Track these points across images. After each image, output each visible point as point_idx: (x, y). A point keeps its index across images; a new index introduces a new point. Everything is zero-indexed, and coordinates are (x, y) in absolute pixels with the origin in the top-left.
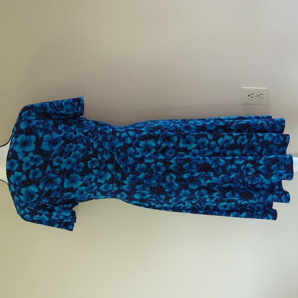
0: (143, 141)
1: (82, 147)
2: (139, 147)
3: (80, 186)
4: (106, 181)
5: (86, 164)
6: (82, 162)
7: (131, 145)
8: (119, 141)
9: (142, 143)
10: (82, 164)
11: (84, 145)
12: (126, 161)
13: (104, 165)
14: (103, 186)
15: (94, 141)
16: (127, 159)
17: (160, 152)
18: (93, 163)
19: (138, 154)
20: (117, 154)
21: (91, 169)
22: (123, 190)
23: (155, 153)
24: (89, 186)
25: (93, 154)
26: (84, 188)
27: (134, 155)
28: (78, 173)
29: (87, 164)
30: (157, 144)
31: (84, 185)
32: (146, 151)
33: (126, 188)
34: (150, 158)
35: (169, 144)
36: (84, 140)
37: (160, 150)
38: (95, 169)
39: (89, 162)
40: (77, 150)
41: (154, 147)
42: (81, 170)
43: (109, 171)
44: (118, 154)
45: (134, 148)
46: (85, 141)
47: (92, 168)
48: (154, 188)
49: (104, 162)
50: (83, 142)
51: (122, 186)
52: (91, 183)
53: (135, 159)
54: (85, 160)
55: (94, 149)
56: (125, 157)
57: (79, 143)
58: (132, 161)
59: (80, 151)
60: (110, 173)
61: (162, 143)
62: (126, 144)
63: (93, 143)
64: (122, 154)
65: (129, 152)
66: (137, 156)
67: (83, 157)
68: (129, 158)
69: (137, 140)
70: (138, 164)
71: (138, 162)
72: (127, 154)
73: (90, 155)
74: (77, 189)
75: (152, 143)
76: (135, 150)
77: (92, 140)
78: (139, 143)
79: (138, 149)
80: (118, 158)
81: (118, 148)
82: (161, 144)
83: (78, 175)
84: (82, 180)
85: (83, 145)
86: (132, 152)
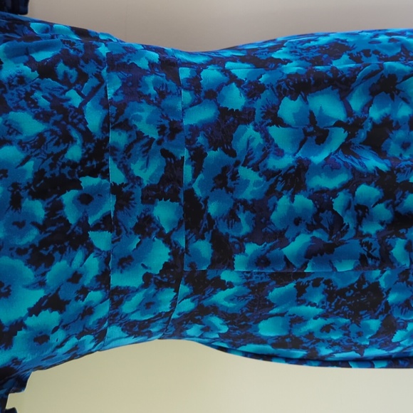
0: (294, 98)
1: (30, 126)
2: (279, 122)
3: (34, 311)
4: (147, 277)
5: (55, 210)
6: (35, 196)
7: (244, 116)
8: (196, 102)
9: (289, 108)
10: (37, 209)
11: (41, 116)
12: (230, 183)
13: (139, 208)
14: (137, 298)
15: (86, 99)
16: (235, 176)
17: (366, 143)
18: (86, 199)
19: (280, 153)
20: (192, 158)
21: (79, 231)
22: (215, 310)
23: (346, 148)
24: (75, 307)
25: (83, 161)
26: (50, 318)
27: (265, 156)
28: (20, 252)
29: (60, 206)
30: (349, 112)
31: (54, 302)
32: (312, 139)
33: (231, 299)
34: (330, 167)
35: (395, 108)
36: (38, 95)
37: (362, 135)
38: (97, 227)
39: (68, 197)
40: (10, 143)
41: (339, 124)
42: (32, 236)
43: (161, 234)
44: (198, 157)
45: (261, 129)
46: (43, 103)
47: (83, 223)
48: (342, 292)
49: (138, 192)
50: (34, 104)
51: (214, 292)
52: (84, 291)
53: (269, 174)
54: (47, 187)
55: (87, 135)
56: (225, 169)
57: (18, 108)
58: (257, 184)
59: (22, 145)
60: (167, 240)
61: (369, 105)
62: (224, 112)
63: (80, 111)
64: (212, 154)
65: (239, 145)
66: (274, 163)
67: (39, 174)
68: (246, 173)
69: (267, 94)
70: (280, 195)
71: (279, 187)
72: (232, 153)
73: (73, 165)
74: (19, 325)
75: (328, 106)
76: (267, 138)
77: (75, 98)
78: (276, 108)
79: (274, 131)
80: (195, 176)
81: (195, 130)
82: (366, 108)
83: (19, 263)
84: (42, 284)
85: (37, 117)
86: (255, 144)
